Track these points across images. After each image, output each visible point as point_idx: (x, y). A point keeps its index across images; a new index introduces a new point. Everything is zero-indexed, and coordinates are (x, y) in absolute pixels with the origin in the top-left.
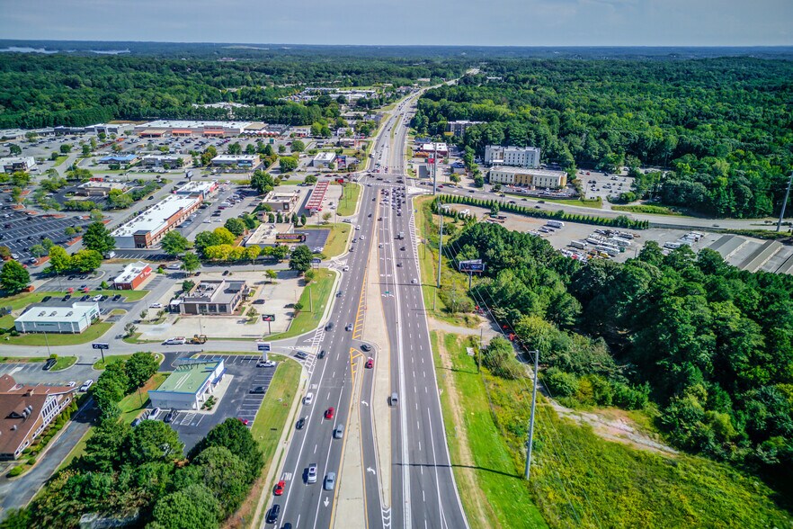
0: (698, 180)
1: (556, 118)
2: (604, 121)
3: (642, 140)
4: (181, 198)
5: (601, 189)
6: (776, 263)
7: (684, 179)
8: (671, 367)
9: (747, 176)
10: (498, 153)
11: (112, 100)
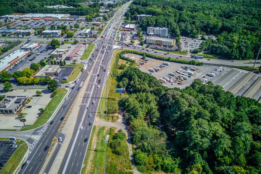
0: (226, 44)
1: (178, 14)
2: (196, 16)
3: (208, 24)
4: (21, 51)
5: (189, 46)
6: (250, 83)
7: (220, 44)
8: (189, 152)
9: (245, 42)
10: (152, 30)
11: (16, 5)
